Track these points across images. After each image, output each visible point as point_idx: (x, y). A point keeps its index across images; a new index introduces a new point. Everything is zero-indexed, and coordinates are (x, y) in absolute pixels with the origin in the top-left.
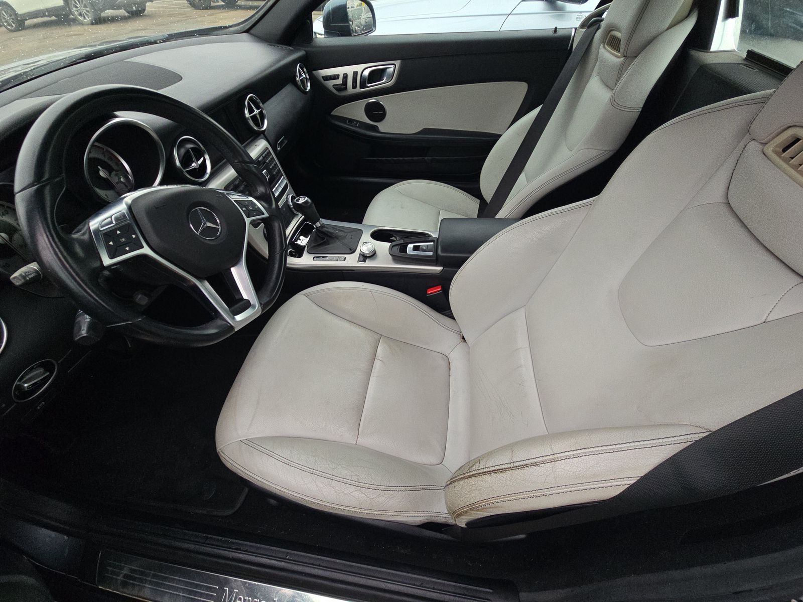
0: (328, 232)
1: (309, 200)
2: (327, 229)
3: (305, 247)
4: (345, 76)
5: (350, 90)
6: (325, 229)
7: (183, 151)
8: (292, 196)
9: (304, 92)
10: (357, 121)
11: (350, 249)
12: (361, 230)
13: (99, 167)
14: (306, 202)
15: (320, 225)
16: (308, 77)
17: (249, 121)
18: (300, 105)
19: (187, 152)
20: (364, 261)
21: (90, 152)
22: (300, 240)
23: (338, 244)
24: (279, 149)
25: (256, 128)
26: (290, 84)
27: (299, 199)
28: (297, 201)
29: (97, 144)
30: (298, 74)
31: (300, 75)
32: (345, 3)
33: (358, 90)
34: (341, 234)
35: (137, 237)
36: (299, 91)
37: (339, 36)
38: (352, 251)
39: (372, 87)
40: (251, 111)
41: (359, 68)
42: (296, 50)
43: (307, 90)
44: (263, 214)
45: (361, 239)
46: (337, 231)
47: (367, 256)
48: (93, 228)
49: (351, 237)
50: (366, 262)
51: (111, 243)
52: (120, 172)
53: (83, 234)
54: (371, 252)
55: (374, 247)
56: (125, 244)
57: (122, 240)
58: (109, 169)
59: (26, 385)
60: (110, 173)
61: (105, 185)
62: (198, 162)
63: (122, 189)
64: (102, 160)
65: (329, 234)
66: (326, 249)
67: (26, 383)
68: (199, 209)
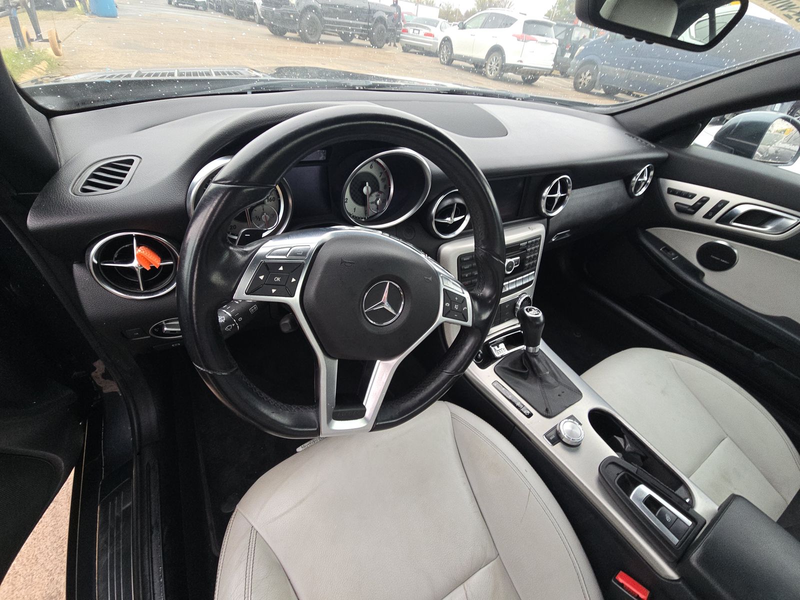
0: (536, 366)
1: (542, 319)
2: (537, 362)
3: (497, 359)
4: (704, 201)
5: (698, 217)
6: (535, 360)
7: (448, 202)
8: (526, 298)
9: (631, 195)
10: (677, 254)
11: (547, 410)
12: (581, 394)
13: (367, 183)
14: (537, 319)
15: (531, 351)
16: (649, 182)
17: (543, 200)
18: (615, 206)
19: (452, 205)
20: (553, 442)
22: (498, 347)
23: (537, 387)
24: (553, 240)
25: (544, 210)
26: (622, 180)
27: (530, 310)
28: (527, 310)
30: (639, 174)
31: (642, 176)
32: (771, 121)
33: (712, 222)
34: (551, 380)
36: (625, 191)
37: (731, 152)
38: (548, 414)
39: (737, 227)
40: (553, 191)
41: (733, 198)
42: (657, 149)
43: (637, 195)
44: (466, 320)
45: (572, 406)
46: (548, 373)
47: (564, 440)
48: (261, 251)
49: (560, 393)
50: (554, 445)
51: (262, 277)
52: (383, 194)
53: (246, 253)
54: (572, 439)
55: (583, 434)
56: (276, 285)
57: (276, 279)
58: (375, 188)
59: (166, 329)
60: (373, 192)
61: (361, 200)
62: (455, 218)
63: (373, 209)
64: (375, 178)
65: (535, 369)
66: (517, 383)
67: (167, 327)
68: (390, 283)
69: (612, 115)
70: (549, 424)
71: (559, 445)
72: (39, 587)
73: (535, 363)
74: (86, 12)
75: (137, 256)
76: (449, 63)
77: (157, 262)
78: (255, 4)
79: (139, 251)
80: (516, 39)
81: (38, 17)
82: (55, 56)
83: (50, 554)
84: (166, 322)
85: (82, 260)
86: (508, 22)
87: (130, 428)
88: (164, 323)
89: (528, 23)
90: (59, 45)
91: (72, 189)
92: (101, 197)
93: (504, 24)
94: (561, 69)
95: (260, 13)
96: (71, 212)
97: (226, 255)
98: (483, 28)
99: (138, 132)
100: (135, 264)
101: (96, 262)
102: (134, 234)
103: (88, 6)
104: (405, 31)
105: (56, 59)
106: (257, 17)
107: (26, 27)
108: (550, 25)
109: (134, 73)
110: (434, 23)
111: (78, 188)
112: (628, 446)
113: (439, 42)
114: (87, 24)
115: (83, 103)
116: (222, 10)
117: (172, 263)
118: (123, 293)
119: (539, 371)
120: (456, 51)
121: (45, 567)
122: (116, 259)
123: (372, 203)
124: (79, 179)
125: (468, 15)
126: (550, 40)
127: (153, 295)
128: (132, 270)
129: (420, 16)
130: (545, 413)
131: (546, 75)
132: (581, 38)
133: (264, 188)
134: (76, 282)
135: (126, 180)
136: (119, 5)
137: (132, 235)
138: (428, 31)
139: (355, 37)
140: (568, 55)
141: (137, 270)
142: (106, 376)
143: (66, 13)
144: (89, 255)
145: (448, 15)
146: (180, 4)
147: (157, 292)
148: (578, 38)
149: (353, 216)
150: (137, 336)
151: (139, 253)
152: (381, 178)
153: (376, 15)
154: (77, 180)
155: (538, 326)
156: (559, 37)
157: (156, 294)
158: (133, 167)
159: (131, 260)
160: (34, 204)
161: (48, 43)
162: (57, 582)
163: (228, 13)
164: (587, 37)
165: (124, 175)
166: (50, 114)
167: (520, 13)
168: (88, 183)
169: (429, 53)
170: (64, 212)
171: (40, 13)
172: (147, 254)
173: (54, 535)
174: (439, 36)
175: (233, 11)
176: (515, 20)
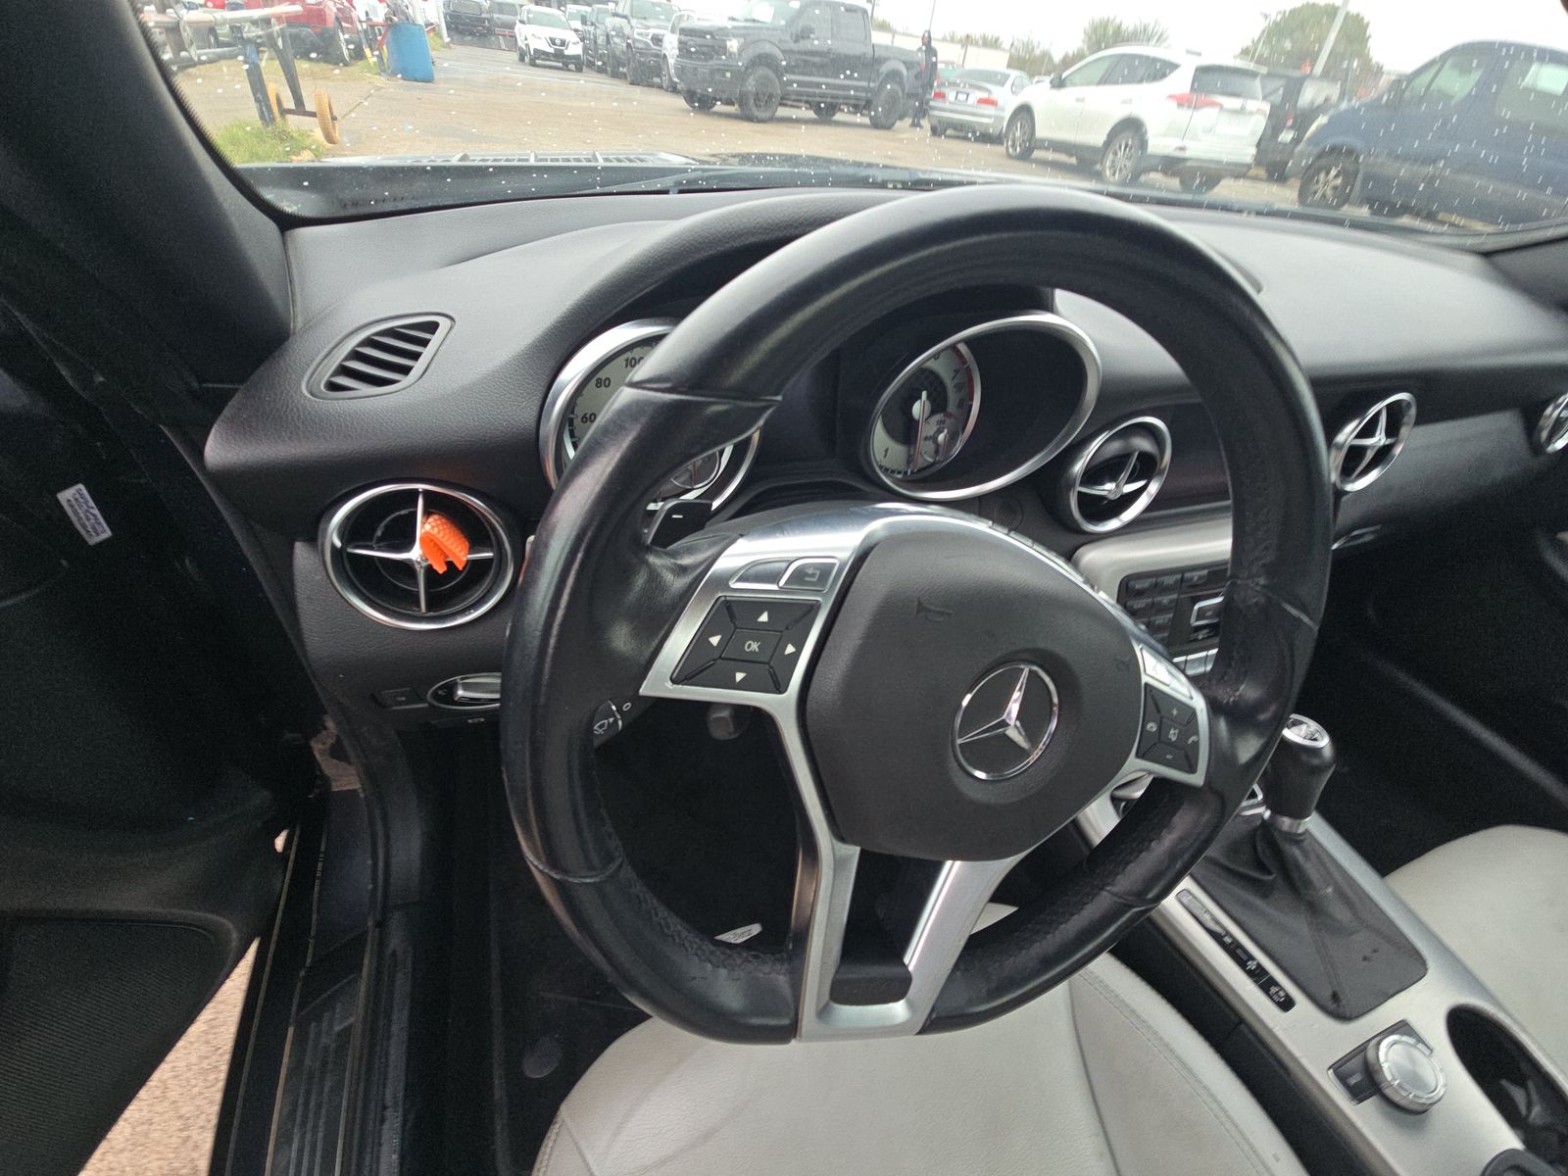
0: (1299, 868)
1: (1328, 753)
2: (1301, 859)
6: (1296, 852)
7: (1116, 447)
9: (1537, 448)
11: (1335, 997)
12: (1422, 962)
13: (924, 394)
14: (1314, 751)
15: (1286, 828)
17: (1334, 452)
18: (1499, 473)
19: (1125, 455)
20: (1357, 1094)
21: (936, 356)
23: (1299, 924)
24: (1335, 547)
25: (1333, 476)
26: (1519, 411)
27: (1296, 725)
29: (962, 348)
30: (1563, 400)
34: (1340, 913)
35: (796, 656)
36: (1526, 441)
38: (1338, 1008)
40: (1366, 432)
43: (1550, 448)
44: (1192, 769)
45: (1402, 994)
46: (1330, 890)
47: (1388, 1092)
48: (723, 564)
49: (1368, 952)
50: (1361, 1101)
51: (715, 640)
52: (953, 420)
53: (683, 570)
54: (1415, 1096)
55: (1441, 1082)
56: (746, 661)
57: (749, 646)
58: (938, 405)
59: (460, 692)
60: (933, 413)
61: (906, 431)
62: (1126, 486)
63: (925, 454)
64: (941, 383)
65: (1296, 876)
66: (1247, 905)
67: (465, 689)
68: (1031, 671)
69: (1487, 255)
70: (1345, 1037)
71: (1370, 1105)
72: (158, 1152)
73: (1296, 860)
74: (382, 71)
75: (422, 539)
76: (1025, 156)
77: (461, 553)
78: (665, 56)
79: (428, 527)
80: (1174, 104)
81: (298, 73)
82: (325, 142)
83: (193, 1082)
84: (462, 679)
85: (313, 537)
86: (1159, 70)
87: (370, 862)
88: (459, 681)
89: (1203, 72)
90: (334, 126)
91: (308, 382)
92: (365, 400)
93: (1149, 75)
94: (1272, 164)
95: (672, 71)
96: (297, 434)
97: (640, 581)
98: (1105, 83)
99: (452, 267)
100: (415, 554)
101: (338, 544)
102: (421, 487)
103: (385, 60)
104: (940, 96)
105: (327, 150)
106: (665, 79)
107: (276, 86)
108: (1253, 75)
109: (458, 156)
110: (1001, 80)
111: (320, 382)
112: (1537, 1110)
113: (1007, 115)
114: (383, 90)
115: (355, 204)
116: (608, 69)
117: (491, 554)
118: (385, 614)
119: (1307, 883)
120: (1042, 132)
121: (176, 1110)
122: (380, 540)
123: (926, 438)
124: (325, 361)
125: (1068, 62)
126: (1252, 105)
127: (444, 623)
128: (407, 568)
129: (968, 66)
130: (1332, 1006)
131: (1237, 177)
132: (1320, 100)
133: (751, 404)
134: (296, 582)
135: (418, 367)
136: (437, 61)
137: (417, 490)
138: (984, 95)
139: (843, 111)
140: (1286, 136)
141: (417, 567)
142: (337, 752)
143: (349, 69)
144: (326, 529)
145: (1029, 63)
146: (538, 62)
147: (453, 615)
148: (1313, 102)
149: (887, 470)
150: (401, 703)
151: (426, 533)
152: (956, 381)
153: (885, 68)
154: (320, 364)
155: (1317, 771)
156: (1272, 98)
157: (451, 621)
158: (435, 339)
159: (408, 545)
160: (226, 412)
161: (315, 119)
162: (196, 1147)
163: (616, 75)
164: (1335, 97)
165: (416, 356)
166: (287, 223)
167: (1188, 52)
168: (344, 371)
169: (986, 138)
170: (283, 434)
171: (301, 66)
172: (443, 537)
173: (207, 1042)
174: (1008, 102)
175: (625, 70)
176: (1174, 66)
